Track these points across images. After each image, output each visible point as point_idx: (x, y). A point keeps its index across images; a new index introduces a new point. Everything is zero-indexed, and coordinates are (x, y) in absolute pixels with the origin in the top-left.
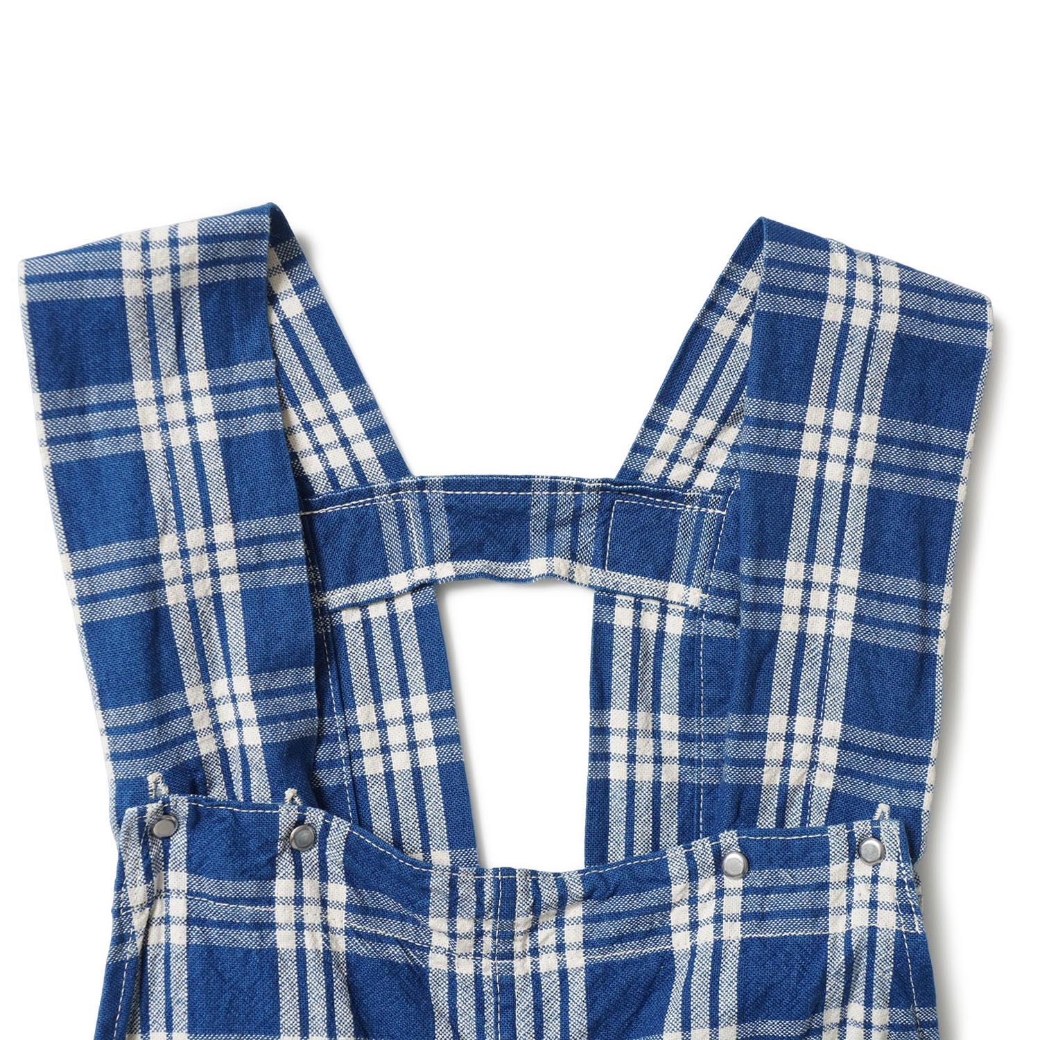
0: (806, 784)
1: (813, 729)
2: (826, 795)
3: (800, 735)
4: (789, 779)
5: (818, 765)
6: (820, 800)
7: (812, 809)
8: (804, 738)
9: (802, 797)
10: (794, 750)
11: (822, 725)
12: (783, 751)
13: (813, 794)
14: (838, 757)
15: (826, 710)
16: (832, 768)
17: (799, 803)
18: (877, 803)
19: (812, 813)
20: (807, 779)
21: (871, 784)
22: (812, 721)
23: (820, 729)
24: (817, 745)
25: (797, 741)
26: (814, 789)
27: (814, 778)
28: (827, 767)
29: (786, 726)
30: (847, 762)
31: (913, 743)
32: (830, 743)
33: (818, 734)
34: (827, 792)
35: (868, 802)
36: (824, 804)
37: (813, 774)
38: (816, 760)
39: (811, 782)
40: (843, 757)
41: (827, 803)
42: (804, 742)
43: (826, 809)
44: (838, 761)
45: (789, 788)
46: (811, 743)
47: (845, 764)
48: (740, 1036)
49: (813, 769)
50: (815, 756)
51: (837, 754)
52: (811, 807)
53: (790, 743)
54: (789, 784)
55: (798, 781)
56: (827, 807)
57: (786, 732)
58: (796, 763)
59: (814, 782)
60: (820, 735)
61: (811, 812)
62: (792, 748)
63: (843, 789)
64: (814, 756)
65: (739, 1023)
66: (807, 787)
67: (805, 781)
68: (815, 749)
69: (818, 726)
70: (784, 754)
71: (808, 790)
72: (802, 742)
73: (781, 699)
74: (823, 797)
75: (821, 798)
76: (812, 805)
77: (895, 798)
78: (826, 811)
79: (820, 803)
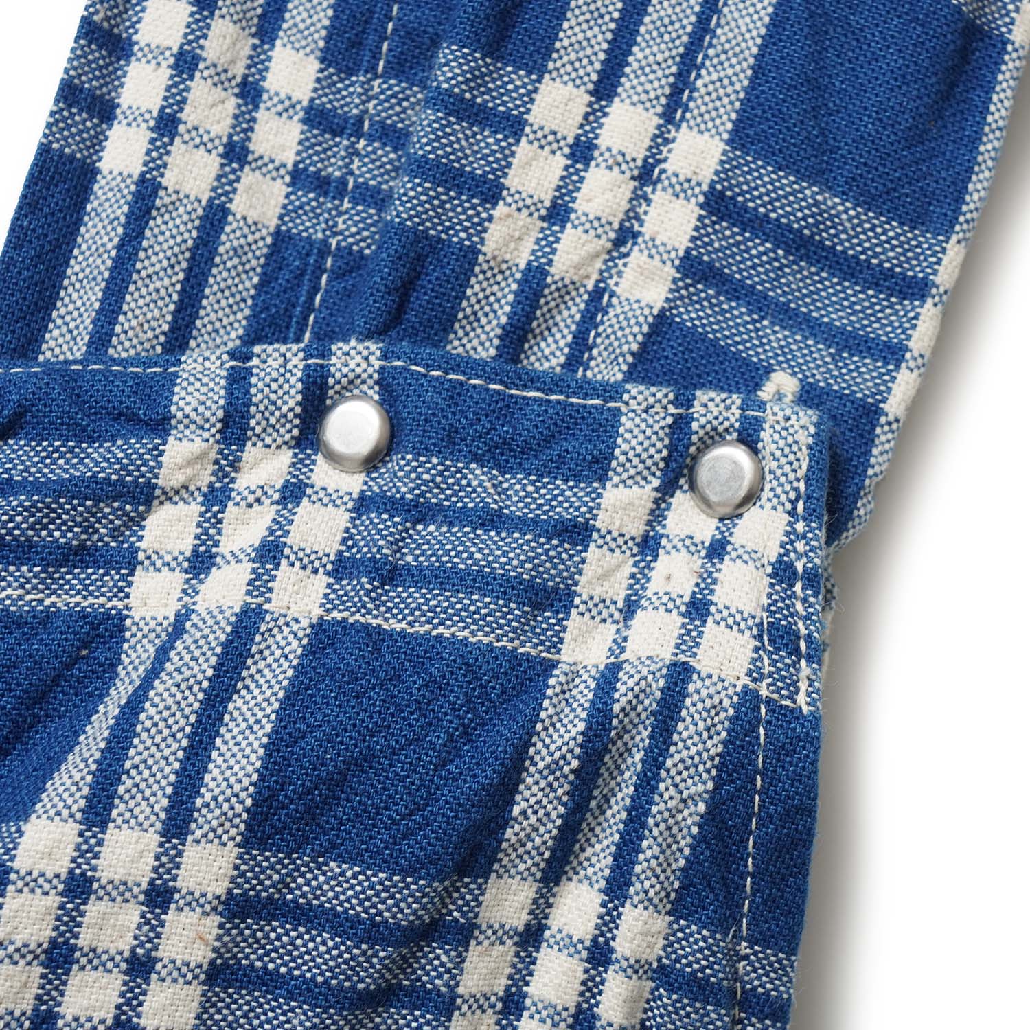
0: (596, 286)
1: (647, 143)
2: (641, 319)
3: (609, 149)
4: (555, 258)
5: (640, 240)
6: (622, 329)
7: (595, 352)
8: (620, 159)
9: (578, 317)
10: (585, 188)
11: (674, 140)
12: (556, 182)
13: (607, 313)
14: (696, 229)
15: (692, 105)
16: (673, 255)
17: (566, 331)
18: (769, 370)
19: (592, 363)
20: (601, 272)
21: (765, 323)
22: (649, 121)
23: (665, 149)
24: (649, 189)
25: (597, 165)
26: (615, 300)
27: (620, 274)
28: (661, 249)
29: (580, 119)
30: (717, 250)
31: (897, 237)
32: (682, 189)
33: (660, 161)
34: (646, 311)
35: (747, 363)
36: (631, 338)
37: (620, 262)
38: (636, 227)
39: (611, 282)
40: (708, 235)
41: (640, 338)
42: (616, 169)
43: (633, 354)
44: (693, 239)
45: (549, 280)
46: (633, 178)
47: (709, 253)
48: (238, 886)
49: (623, 250)
50: (637, 218)
51: (694, 222)
52: (595, 345)
53: (579, 166)
54: (552, 270)
55: (577, 267)
56: (635, 347)
57: (577, 138)
58: (583, 219)
59: (617, 284)
60: (663, 166)
61: (591, 358)
62: (581, 180)
63: (688, 316)
64: (632, 215)
65: (246, 844)
66: (597, 294)
67: (595, 276)
68: (639, 197)
69: (661, 139)
70: (559, 188)
71: (598, 300)
72: (610, 168)
73: (584, 49)
74: (633, 321)
75: (624, 324)
76: (599, 340)
77: (818, 367)
78: (630, 359)
79: (620, 334)
